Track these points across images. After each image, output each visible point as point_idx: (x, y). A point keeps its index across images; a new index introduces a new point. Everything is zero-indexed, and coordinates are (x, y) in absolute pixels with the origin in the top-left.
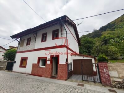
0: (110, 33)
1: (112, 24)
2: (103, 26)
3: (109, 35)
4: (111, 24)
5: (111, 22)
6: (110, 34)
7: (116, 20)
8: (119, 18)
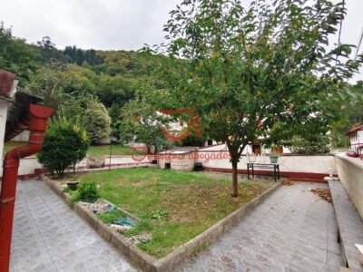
0: (89, 75)
1: (99, 57)
2: (78, 48)
3: (85, 78)
4: (97, 54)
5: (99, 51)
6: (89, 78)
7: (107, 52)
8: (114, 52)
